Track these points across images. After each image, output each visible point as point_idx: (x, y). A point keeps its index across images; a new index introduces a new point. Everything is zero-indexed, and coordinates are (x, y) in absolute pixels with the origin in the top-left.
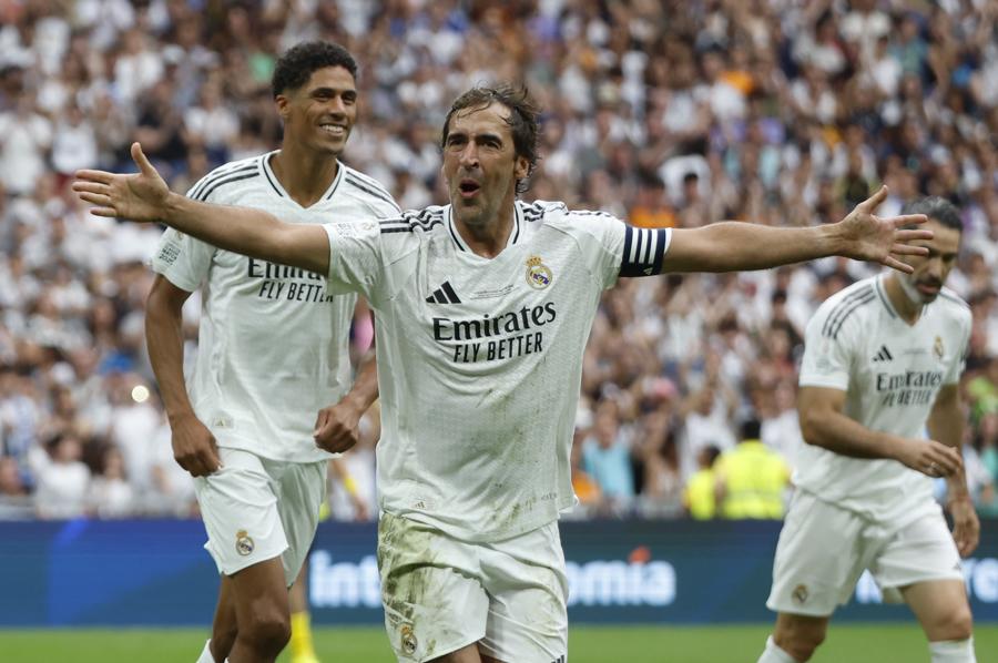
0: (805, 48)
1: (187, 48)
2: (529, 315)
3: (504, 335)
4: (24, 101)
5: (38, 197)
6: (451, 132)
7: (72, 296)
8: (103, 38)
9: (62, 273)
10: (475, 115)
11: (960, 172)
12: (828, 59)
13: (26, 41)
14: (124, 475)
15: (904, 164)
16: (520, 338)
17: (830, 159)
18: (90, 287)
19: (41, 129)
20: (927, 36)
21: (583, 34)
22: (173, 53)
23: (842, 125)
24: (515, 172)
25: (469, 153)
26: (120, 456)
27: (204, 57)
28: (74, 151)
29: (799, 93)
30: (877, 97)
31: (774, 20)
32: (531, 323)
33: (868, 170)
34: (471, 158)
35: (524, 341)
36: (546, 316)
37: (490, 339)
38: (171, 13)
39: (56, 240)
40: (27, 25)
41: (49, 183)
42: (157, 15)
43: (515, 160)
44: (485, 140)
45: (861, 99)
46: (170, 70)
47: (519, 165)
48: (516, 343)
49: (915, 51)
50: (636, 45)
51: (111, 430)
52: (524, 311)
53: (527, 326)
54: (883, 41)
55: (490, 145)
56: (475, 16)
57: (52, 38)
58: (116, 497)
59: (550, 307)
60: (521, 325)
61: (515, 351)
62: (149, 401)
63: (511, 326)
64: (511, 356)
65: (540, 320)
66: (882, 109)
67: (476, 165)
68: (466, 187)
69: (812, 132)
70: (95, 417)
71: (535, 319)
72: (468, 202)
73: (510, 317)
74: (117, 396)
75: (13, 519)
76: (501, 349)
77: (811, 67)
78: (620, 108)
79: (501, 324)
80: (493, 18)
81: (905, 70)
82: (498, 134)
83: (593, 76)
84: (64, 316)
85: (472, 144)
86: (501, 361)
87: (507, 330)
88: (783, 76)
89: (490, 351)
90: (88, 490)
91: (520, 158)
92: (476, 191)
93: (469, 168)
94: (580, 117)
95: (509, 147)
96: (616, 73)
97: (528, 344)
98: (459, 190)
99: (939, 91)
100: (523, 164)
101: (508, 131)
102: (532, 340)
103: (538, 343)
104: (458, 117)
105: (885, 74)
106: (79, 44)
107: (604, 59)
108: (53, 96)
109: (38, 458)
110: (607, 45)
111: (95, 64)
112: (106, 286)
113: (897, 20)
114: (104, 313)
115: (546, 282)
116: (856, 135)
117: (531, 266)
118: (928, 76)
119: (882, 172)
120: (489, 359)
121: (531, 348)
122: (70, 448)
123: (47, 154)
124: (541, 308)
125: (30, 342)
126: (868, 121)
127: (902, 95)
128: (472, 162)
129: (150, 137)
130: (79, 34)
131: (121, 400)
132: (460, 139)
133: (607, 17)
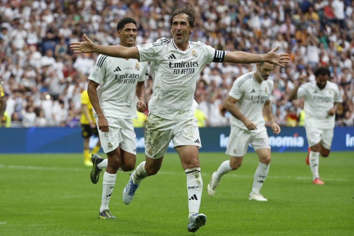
0: (208, 14)
1: (60, 14)
2: (192, 64)
3: (186, 68)
4: (20, 27)
5: (24, 49)
6: (173, 22)
7: (32, 73)
8: (39, 12)
9: (29, 68)
10: (180, 17)
11: (245, 44)
12: (213, 16)
13: (21, 12)
14: (44, 117)
15: (232, 42)
16: (189, 69)
17: (214, 41)
18: (36, 71)
19: (24, 33)
20: (237, 11)
21: (155, 11)
22: (56, 15)
23: (217, 32)
24: (190, 31)
25: (179, 27)
26: (43, 112)
27: (64, 16)
28: (32, 39)
29: (206, 25)
30: (226, 26)
31: (201, 7)
32: (192, 66)
33: (223, 43)
34: (179, 28)
35: (190, 70)
36: (196, 65)
37: (182, 68)
38: (56, 5)
39: (28, 60)
40: (21, 8)
41: (26, 46)
42: (52, 6)
43: (190, 28)
44: (183, 23)
45: (221, 26)
46: (55, 19)
47: (191, 29)
48: (188, 70)
49: (234, 15)
50: (167, 13)
51: (41, 106)
52: (191, 63)
53: (191, 66)
54: (226, 12)
55: (184, 24)
56: (128, 6)
57: (27, 12)
58: (42, 122)
59: (197, 63)
60: (190, 66)
61: (188, 72)
62: (50, 98)
63: (188, 66)
64: (187, 73)
65: (194, 65)
66: (226, 29)
67: (181, 30)
68: (178, 35)
69: (210, 34)
70: (37, 103)
71: (193, 65)
72: (179, 39)
73: (187, 64)
74: (42, 98)
75: (17, 127)
76: (185, 71)
77: (209, 18)
78: (163, 28)
79: (185, 65)
80: (133, 7)
81: (232, 19)
82: (185, 21)
83: (157, 21)
84: (30, 78)
85: (179, 24)
86: (184, 74)
87: (187, 66)
88: (203, 21)
89: (182, 71)
90: (35, 120)
91: (191, 27)
92: (181, 36)
93: (179, 31)
94: (154, 30)
95: (188, 24)
96: (163, 20)
97: (191, 71)
98: (176, 36)
99: (240, 25)
100: (192, 29)
101: (188, 21)
102: (192, 70)
103: (193, 71)
104: (175, 18)
105: (227, 20)
106: (33, 13)
107: (159, 16)
108: (28, 25)
109: (24, 112)
110: (161, 13)
111: (37, 18)
112: (40, 71)
113: (231, 7)
114: (40, 78)
115: (196, 57)
116: (220, 35)
117: (193, 52)
118: (238, 21)
119: (227, 43)
120: (182, 73)
121: (192, 72)
122: (31, 109)
123: (26, 39)
124: (195, 63)
125: (22, 85)
126: (223, 31)
127: (232, 26)
128: (180, 29)
129: (50, 36)
130: (33, 11)
131: (43, 98)
132: (176, 23)
133: (160, 6)
